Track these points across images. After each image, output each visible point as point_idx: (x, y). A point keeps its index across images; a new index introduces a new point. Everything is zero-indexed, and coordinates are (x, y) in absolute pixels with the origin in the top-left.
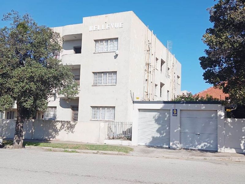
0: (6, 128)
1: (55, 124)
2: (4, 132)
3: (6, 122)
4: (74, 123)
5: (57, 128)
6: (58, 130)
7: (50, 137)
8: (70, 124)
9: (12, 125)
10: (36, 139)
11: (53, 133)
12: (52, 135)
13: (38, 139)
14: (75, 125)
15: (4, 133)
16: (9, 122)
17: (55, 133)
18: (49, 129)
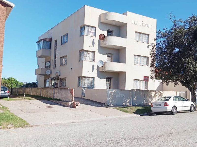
0: (112, 97)
1: (151, 93)
2: (110, 100)
3: (111, 91)
4: (162, 92)
5: (152, 96)
6: (153, 97)
7: (148, 102)
8: (160, 93)
9: (118, 94)
10: (139, 104)
11: (150, 100)
12: (149, 101)
13: (141, 105)
14: (163, 93)
15: (110, 102)
16: (114, 92)
17: (151, 99)
18: (147, 96)
